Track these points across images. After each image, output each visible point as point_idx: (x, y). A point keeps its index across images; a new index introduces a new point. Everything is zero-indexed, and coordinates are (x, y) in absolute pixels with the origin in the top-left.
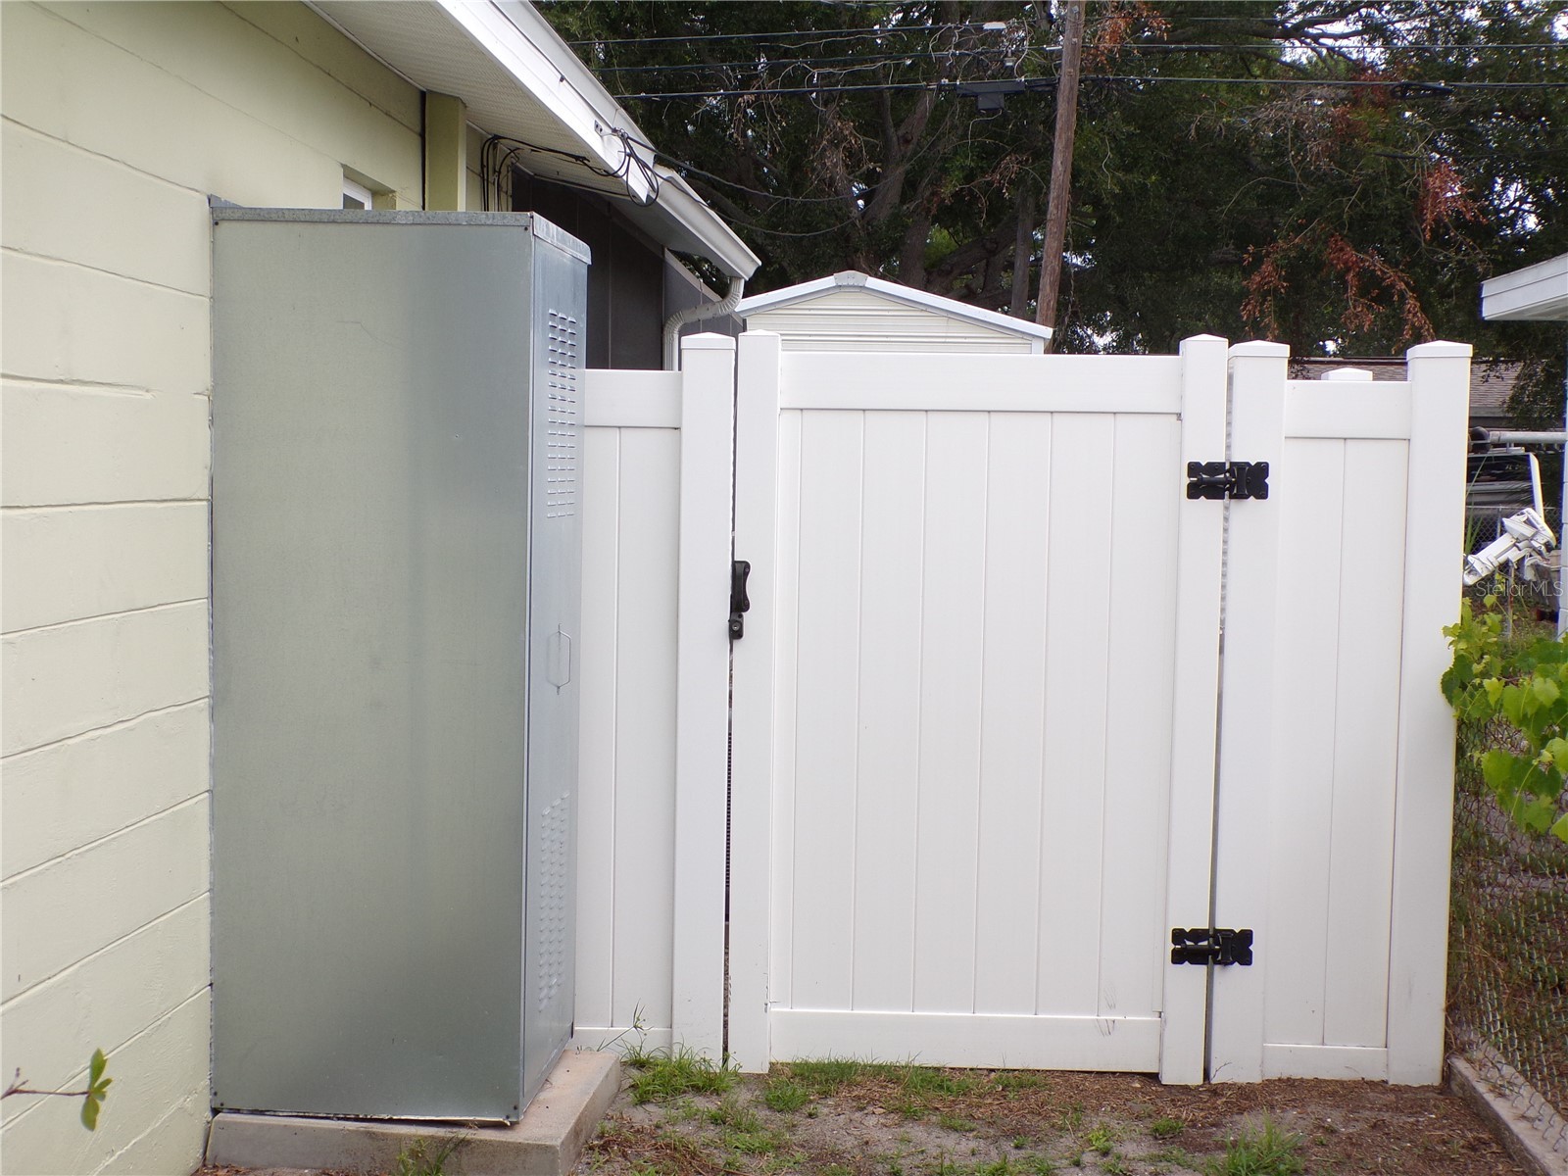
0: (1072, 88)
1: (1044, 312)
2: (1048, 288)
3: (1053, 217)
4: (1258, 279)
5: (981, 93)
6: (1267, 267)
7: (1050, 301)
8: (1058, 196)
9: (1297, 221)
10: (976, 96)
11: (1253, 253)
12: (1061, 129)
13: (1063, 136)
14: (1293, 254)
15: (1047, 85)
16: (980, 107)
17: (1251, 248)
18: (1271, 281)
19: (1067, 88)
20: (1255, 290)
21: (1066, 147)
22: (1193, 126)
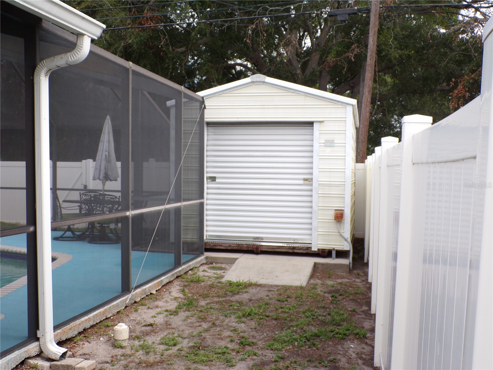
0: (376, 10)
1: (365, 103)
2: (367, 93)
3: (369, 64)
4: (456, 92)
5: (339, 14)
6: (460, 87)
7: (368, 99)
8: (371, 55)
9: (472, 68)
10: (336, 15)
11: (454, 82)
12: (372, 27)
13: (373, 30)
14: (471, 81)
15: (366, 10)
16: (338, 20)
17: (453, 80)
18: (462, 93)
19: (375, 10)
20: (455, 96)
21: (374, 34)
22: (429, 34)
